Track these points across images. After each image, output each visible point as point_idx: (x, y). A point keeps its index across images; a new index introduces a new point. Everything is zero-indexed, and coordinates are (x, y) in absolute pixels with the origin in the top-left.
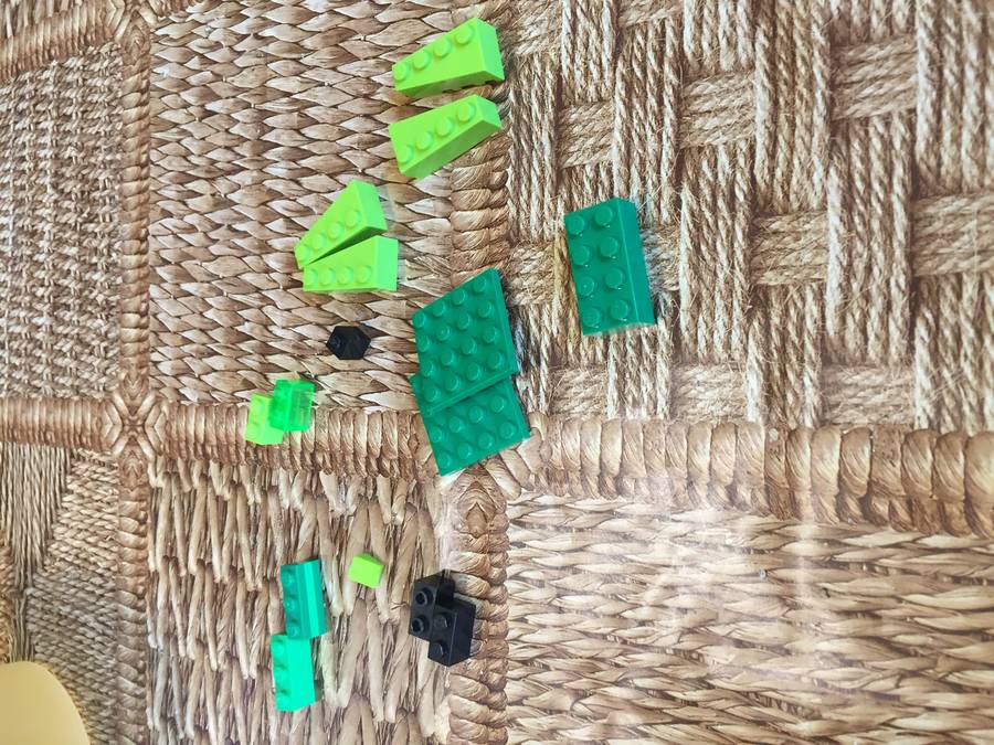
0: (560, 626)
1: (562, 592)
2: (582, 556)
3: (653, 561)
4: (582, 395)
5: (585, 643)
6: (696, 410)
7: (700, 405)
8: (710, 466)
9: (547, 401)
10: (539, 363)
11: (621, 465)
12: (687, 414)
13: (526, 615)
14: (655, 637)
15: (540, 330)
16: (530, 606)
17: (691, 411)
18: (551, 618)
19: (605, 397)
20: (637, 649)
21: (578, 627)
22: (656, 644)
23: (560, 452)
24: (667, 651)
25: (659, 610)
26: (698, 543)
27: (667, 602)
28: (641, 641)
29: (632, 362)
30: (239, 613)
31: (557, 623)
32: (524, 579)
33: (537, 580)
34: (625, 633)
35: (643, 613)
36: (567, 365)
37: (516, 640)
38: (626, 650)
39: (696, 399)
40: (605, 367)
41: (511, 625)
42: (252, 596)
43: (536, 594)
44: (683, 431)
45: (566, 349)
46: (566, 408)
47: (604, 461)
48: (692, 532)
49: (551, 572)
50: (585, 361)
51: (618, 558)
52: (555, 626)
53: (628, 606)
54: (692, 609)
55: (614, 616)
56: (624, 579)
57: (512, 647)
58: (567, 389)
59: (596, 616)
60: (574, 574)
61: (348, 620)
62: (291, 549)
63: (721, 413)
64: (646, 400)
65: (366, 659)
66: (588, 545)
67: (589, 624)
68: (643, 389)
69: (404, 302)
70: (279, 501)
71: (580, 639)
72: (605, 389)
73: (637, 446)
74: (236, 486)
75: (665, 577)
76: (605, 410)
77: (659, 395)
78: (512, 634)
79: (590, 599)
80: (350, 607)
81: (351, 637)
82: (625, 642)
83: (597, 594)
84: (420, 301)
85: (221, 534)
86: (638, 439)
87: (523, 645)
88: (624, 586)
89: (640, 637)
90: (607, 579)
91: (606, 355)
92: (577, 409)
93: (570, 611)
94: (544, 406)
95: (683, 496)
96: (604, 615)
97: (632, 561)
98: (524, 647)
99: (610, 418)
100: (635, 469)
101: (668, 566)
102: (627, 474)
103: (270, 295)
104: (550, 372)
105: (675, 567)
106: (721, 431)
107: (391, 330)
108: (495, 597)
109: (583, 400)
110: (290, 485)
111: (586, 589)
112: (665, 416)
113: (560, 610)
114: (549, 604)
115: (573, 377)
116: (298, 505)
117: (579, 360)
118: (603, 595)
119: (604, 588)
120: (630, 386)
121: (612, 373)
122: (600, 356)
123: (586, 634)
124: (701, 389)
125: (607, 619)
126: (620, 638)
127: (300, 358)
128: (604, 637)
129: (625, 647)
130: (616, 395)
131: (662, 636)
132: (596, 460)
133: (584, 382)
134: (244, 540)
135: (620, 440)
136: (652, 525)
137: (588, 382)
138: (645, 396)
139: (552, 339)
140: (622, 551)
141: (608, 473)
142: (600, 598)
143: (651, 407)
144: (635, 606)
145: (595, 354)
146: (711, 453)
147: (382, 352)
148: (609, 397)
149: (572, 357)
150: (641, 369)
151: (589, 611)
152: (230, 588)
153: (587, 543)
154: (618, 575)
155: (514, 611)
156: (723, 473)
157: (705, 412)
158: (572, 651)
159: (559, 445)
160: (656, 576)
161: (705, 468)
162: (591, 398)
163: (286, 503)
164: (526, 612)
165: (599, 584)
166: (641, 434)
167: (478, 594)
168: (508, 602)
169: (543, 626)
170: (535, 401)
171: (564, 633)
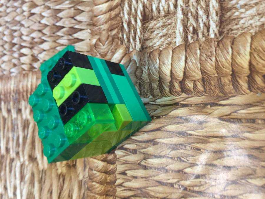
0: (145, 178)
1: (147, 156)
2: (159, 134)
3: (205, 134)
4: (161, 34)
5: (160, 189)
6: (238, 26)
7: (242, 21)
8: (250, 63)
9: (140, 42)
10: (136, 21)
11: (184, 73)
12: (232, 30)
13: (126, 170)
14: (207, 186)
15: (137, 2)
16: (128, 165)
17: (235, 27)
18: (140, 173)
19: (175, 32)
20: (194, 194)
21: (156, 178)
22: (208, 191)
23: (147, 71)
24: (216, 196)
25: (210, 168)
26: (240, 120)
27: (215, 162)
28: (196, 189)
29: (193, 5)
30: (8, 168)
31: (143, 175)
32: (126, 149)
33: (133, 150)
34: (187, 183)
35: (198, 170)
36: (152, 19)
37: (121, 185)
38: (185, 194)
39: (239, 18)
40: (175, 13)
41: (118, 176)
42: (12, 160)
43: (132, 158)
44: (228, 42)
45: (152, 9)
46: (151, 44)
47: (174, 72)
48: (235, 112)
49: (141, 144)
50: (162, 13)
51: (182, 134)
52: (142, 178)
53: (189, 165)
54: (235, 167)
55: (179, 171)
56: (185, 147)
57: (118, 189)
58: (152, 32)
59: (167, 171)
60: (154, 145)
61: (45, 173)
62: (25, 138)
63: (259, 24)
64: (202, 28)
65: (51, 193)
66: (163, 127)
67: (162, 177)
68: (200, 20)
69: (73, 9)
70: (22, 116)
71: (157, 186)
72: (175, 27)
73: (195, 59)
74: (9, 111)
75: (214, 145)
76: (174, 40)
77: (212, 23)
78: (118, 182)
79: (164, 160)
80: (46, 166)
81: (46, 181)
82: (185, 189)
83: (168, 157)
84: (79, 6)
85: (4, 133)
86: (196, 54)
87: (123, 188)
88: (185, 152)
89: (196, 186)
90: (175, 147)
91: (175, 6)
92: (158, 44)
93: (151, 168)
94: (138, 46)
95: (229, 88)
96: (173, 171)
97: (190, 135)
98: (124, 190)
99: (177, 45)
100: (194, 74)
101: (217, 137)
102: (188, 78)
103: (23, 22)
104: (143, 25)
105: (221, 137)
106: (258, 36)
107: (67, 24)
108: (110, 160)
109: (161, 37)
110: (26, 108)
111: (161, 154)
112: (216, 35)
113: (145, 168)
114: (139, 164)
115: (155, 25)
116: (29, 117)
117: (159, 13)
118: (171, 158)
119: (173, 153)
120: (192, 21)
121: (180, 15)
122: (172, 7)
123: (161, 183)
124: (243, 10)
125: (174, 174)
126: (182, 186)
127: (31, 48)
128: (172, 185)
129: (185, 192)
130: (181, 29)
131: (212, 186)
132: (168, 73)
133: (162, 26)
134: (11, 135)
135: (183, 58)
136: (204, 110)
137: (164, 26)
138: (202, 25)
139: (144, 6)
140: (184, 129)
141: (176, 79)
142: (170, 160)
143: (206, 31)
144: (192, 165)
145: (169, 7)
146: (251, 54)
147: (62, 36)
148: (177, 31)
149: (155, 12)
150: (199, 8)
151: (163, 168)
152: (5, 157)
153: (161, 125)
154: (182, 144)
155: (120, 168)
156: (260, 66)
157: (246, 25)
158: (152, 193)
159: (147, 67)
160: (208, 144)
161: (246, 65)
162: (166, 35)
163: (24, 117)
164: (127, 168)
165: (169, 151)
166: (198, 51)
167: (102, 159)
168: (117, 163)
169: (135, 177)
170: (133, 45)
171: (147, 182)
